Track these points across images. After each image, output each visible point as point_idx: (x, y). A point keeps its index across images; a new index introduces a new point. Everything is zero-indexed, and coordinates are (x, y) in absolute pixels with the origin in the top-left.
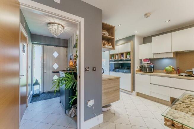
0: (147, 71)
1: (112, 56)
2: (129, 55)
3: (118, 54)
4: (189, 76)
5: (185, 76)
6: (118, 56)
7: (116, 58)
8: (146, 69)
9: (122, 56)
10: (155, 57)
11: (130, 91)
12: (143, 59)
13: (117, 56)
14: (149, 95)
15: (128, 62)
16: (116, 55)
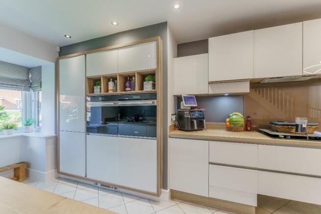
0: (196, 128)
1: (95, 85)
2: (151, 82)
3: (114, 79)
4: (292, 137)
5: (285, 137)
6: (115, 85)
7: (107, 91)
8: (192, 122)
9: (127, 84)
10: (211, 92)
11: (155, 191)
12: (184, 97)
13: (111, 84)
14: (205, 194)
15: (149, 103)
16: (109, 80)
